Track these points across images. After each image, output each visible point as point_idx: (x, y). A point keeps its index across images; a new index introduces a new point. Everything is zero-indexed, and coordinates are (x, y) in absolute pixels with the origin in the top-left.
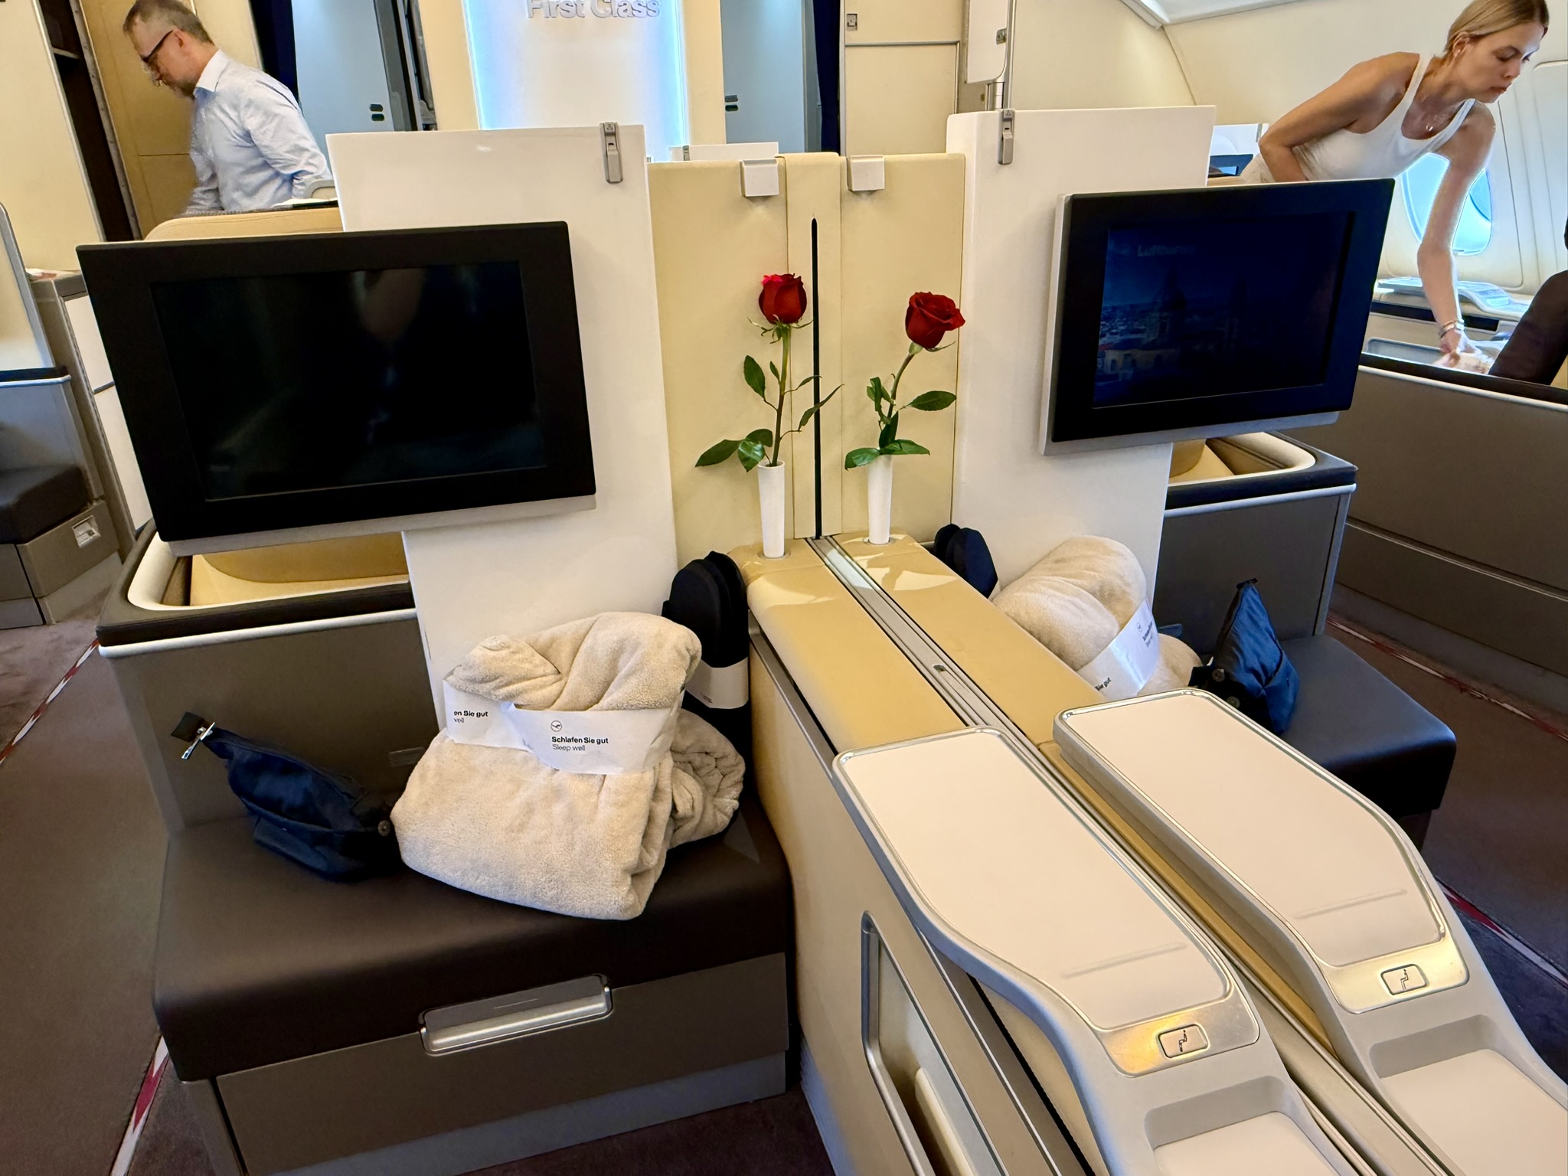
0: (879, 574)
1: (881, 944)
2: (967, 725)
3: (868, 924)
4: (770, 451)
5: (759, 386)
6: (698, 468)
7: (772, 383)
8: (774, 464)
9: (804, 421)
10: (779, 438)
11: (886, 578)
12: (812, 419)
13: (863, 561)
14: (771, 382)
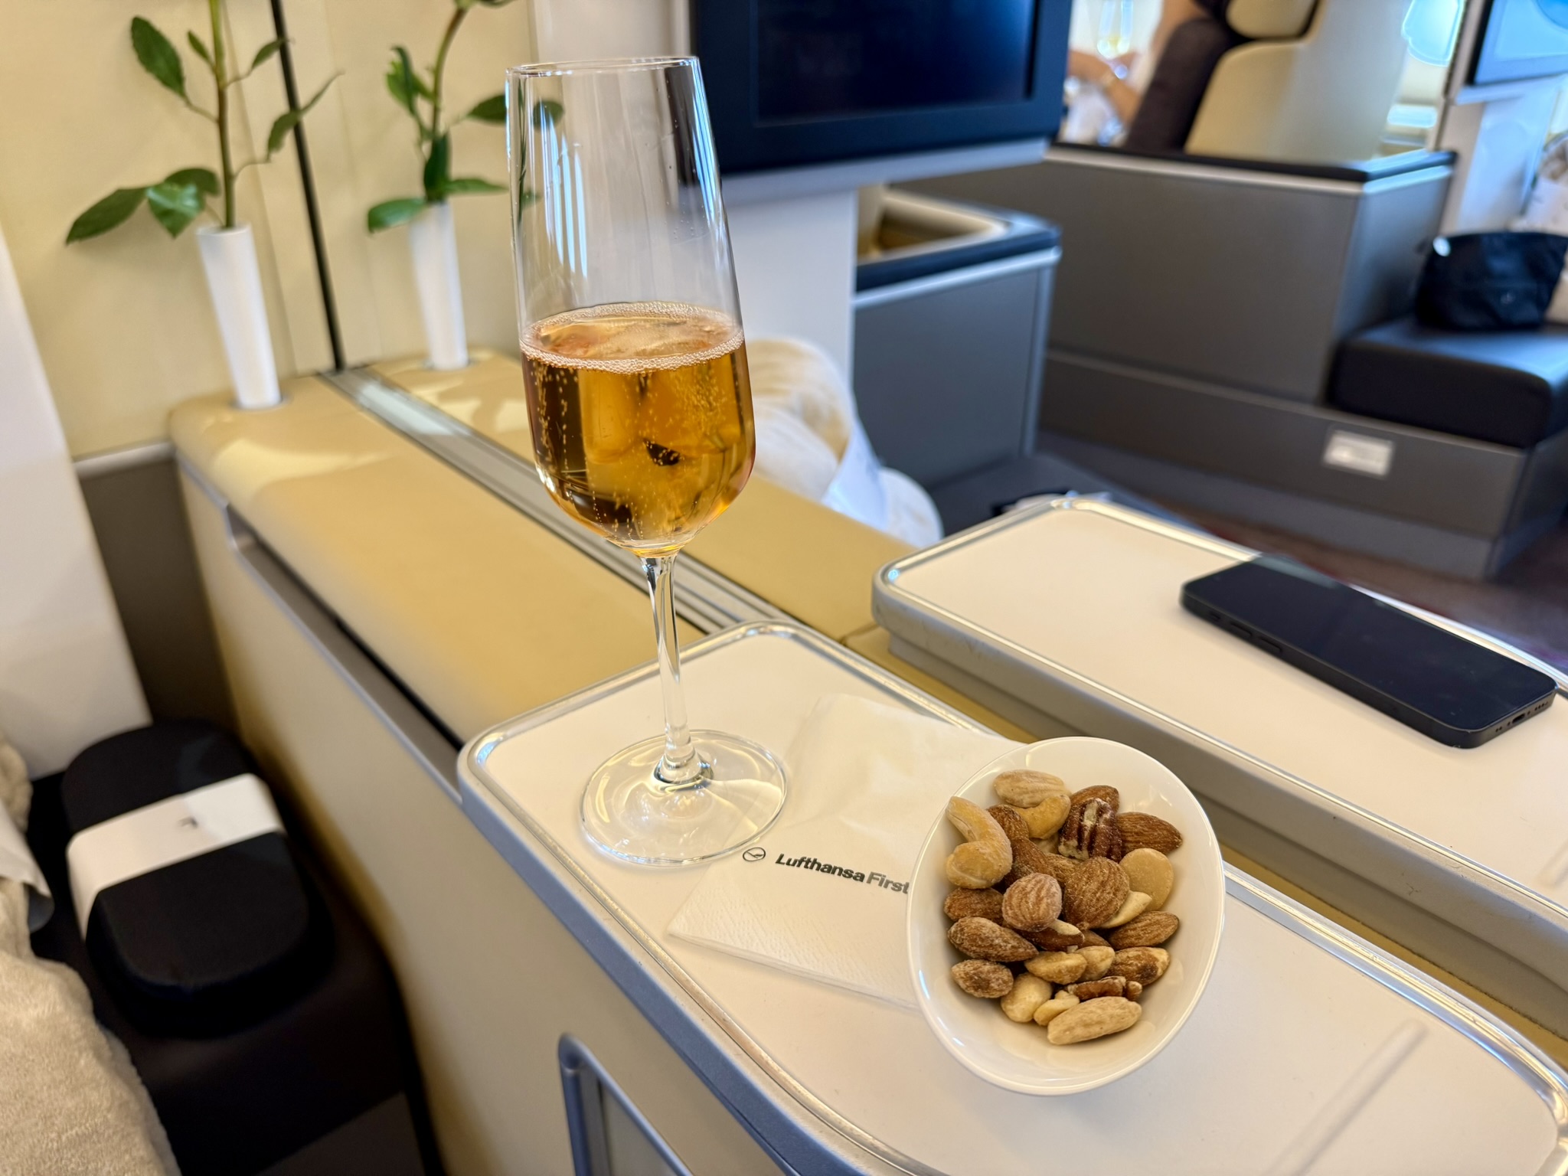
0: (463, 410)
1: (601, 1087)
2: (705, 632)
3: (571, 1058)
4: (217, 203)
5: (172, 77)
6: (72, 245)
7: (195, 71)
8: (229, 224)
9: (274, 142)
10: (229, 177)
11: (477, 414)
12: (289, 139)
13: (427, 394)
14: (194, 69)
